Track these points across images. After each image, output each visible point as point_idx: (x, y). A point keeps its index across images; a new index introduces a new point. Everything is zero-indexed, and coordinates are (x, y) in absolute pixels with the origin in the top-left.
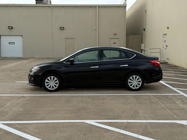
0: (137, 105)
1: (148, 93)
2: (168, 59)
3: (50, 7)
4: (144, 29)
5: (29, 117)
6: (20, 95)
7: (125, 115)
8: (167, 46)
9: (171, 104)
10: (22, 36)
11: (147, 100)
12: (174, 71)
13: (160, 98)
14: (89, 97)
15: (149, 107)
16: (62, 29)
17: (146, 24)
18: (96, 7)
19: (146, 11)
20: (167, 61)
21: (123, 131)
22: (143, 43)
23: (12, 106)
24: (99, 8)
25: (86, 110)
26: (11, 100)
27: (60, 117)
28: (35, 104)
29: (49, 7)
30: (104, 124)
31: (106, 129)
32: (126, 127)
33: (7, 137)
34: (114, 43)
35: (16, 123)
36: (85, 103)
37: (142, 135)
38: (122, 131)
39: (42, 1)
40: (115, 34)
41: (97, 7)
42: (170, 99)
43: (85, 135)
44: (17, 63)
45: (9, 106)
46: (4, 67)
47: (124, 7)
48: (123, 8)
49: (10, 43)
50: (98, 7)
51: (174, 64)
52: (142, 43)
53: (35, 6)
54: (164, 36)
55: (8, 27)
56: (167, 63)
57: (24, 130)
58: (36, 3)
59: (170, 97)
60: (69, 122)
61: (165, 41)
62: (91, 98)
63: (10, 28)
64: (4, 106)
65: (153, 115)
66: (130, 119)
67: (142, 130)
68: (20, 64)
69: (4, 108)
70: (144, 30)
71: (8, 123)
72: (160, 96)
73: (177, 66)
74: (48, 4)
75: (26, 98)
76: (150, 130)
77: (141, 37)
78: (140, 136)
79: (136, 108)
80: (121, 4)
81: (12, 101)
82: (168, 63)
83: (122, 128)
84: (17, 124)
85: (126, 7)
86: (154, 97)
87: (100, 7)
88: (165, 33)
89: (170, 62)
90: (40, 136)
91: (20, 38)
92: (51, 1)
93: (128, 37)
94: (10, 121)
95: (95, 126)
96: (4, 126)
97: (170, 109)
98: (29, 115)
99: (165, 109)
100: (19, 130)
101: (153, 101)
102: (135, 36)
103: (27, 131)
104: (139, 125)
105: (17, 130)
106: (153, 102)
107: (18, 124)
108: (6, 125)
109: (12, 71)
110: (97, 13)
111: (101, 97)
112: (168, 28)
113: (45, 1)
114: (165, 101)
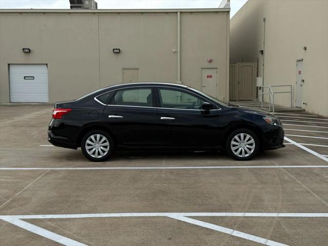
0: (258, 186)
1: (275, 165)
2: (306, 104)
3: (96, 14)
4: (262, 52)
5: (68, 206)
6: (49, 169)
7: (239, 204)
8: (303, 81)
9: (319, 183)
10: (47, 64)
11: (274, 176)
12: (318, 125)
13: (298, 173)
14: (171, 171)
15: (281, 190)
16: (117, 52)
17: (264, 43)
18: (177, 12)
19: (265, 19)
20: (303, 107)
21: (239, 233)
22: (260, 76)
23: (37, 189)
24: (182, 14)
25: (167, 195)
26: (35, 178)
27: (123, 208)
28: (76, 185)
29: (94, 13)
30: (203, 219)
31: (207, 228)
32: (243, 225)
33: (32, 243)
34: (208, 77)
35: (45, 217)
36: (165, 183)
37: (273, 240)
38: (236, 232)
39: (81, 3)
40: (211, 61)
41: (179, 14)
42: (317, 175)
43: (170, 239)
44: (38, 113)
45: (32, 189)
46: (17, 119)
47: (227, 12)
48: (225, 15)
49: (26, 78)
50: (181, 12)
51: (317, 113)
52: (257, 76)
53: (69, 13)
54: (299, 63)
55: (23, 49)
56: (304, 110)
57: (61, 231)
58: (71, 7)
59: (315, 171)
60: (140, 217)
61: (300, 72)
62: (175, 173)
63: (26, 51)
64: (23, 188)
65: (289, 203)
66: (248, 212)
67: (271, 230)
68: (45, 114)
69: (24, 191)
70: (262, 54)
71: (32, 219)
72: (298, 170)
73: (322, 116)
74: (93, 8)
75: (60, 174)
76: (286, 230)
77: (256, 64)
78: (269, 241)
79: (258, 190)
80: (220, 7)
81: (37, 179)
82: (306, 110)
83: (236, 226)
84: (48, 221)
85: (229, 12)
86: (288, 171)
87: (183, 12)
88: (300, 58)
89: (309, 109)
90: (91, 241)
91: (43, 69)
92: (96, 4)
93: (233, 65)
94: (35, 214)
95: (187, 223)
96: (25, 223)
97: (318, 193)
98: (68, 204)
99: (309, 192)
100: (53, 230)
101: (287, 178)
102: (245, 64)
103: (67, 232)
104: (265, 221)
105: (49, 230)
106: (286, 181)
107: (50, 220)
108: (28, 222)
109: (32, 126)
110: (179, 24)
111: (192, 172)
112: (305, 49)
113: (87, 2)
114: (307, 178)
